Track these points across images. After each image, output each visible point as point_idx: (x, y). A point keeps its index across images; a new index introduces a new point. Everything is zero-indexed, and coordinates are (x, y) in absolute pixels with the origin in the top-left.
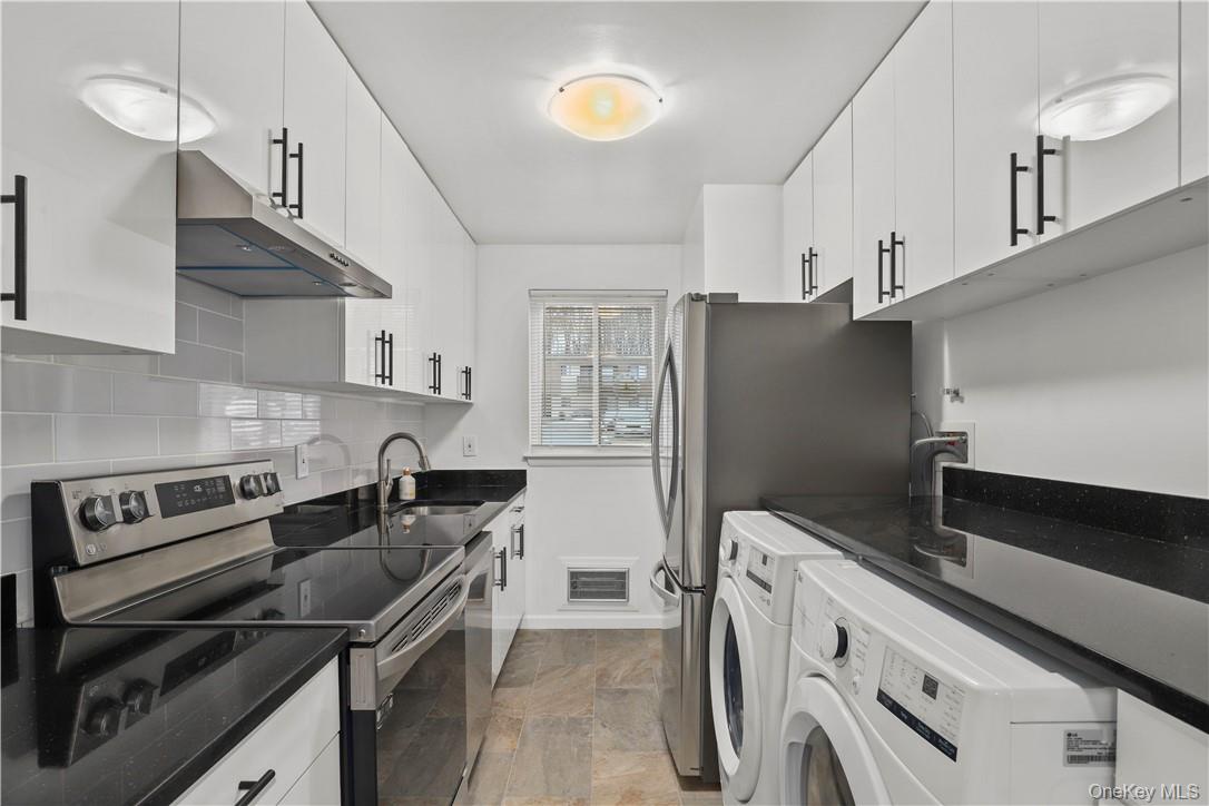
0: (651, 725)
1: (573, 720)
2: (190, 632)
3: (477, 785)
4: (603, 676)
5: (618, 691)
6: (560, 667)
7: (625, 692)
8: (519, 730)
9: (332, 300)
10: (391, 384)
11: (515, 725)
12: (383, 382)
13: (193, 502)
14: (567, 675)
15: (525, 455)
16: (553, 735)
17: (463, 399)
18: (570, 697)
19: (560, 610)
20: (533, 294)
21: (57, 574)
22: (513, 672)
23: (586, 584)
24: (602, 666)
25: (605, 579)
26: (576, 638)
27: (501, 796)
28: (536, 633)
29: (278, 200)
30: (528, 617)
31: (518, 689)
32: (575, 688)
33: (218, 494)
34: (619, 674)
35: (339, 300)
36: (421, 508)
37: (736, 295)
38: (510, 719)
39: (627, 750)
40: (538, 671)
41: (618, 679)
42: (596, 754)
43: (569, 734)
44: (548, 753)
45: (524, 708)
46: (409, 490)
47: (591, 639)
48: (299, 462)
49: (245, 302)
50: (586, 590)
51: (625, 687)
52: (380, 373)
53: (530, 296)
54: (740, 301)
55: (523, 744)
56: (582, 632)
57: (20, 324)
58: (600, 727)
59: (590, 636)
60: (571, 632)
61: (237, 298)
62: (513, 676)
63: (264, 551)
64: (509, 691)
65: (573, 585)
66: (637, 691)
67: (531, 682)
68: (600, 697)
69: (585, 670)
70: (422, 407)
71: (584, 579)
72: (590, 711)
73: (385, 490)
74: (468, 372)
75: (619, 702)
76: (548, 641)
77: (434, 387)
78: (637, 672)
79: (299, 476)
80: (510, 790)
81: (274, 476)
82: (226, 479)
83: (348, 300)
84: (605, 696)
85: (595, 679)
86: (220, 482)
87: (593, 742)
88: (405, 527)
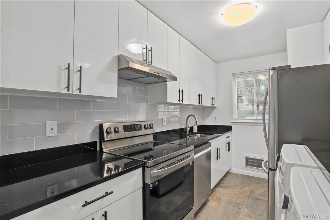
0: (264, 213)
1: (237, 203)
2: (126, 159)
3: (202, 213)
4: (252, 192)
5: (256, 198)
6: (239, 186)
7: (258, 199)
8: (219, 201)
9: (164, 83)
10: (182, 102)
11: (219, 199)
12: (180, 102)
13: (132, 129)
14: (240, 189)
15: (232, 121)
16: (229, 206)
17: (212, 106)
18: (239, 196)
19: (242, 169)
20: (234, 75)
21: (102, 142)
22: (224, 184)
23: (251, 162)
24: (253, 189)
25: (257, 161)
26: (247, 178)
27: (207, 218)
28: (234, 174)
29: (145, 62)
30: (232, 169)
31: (224, 189)
32: (241, 193)
33: (138, 128)
34: (258, 193)
35: (166, 82)
36: (198, 135)
37: (290, 65)
38: (218, 197)
39: (252, 218)
40: (231, 185)
41: (257, 194)
42: (241, 216)
43: (234, 207)
44: (225, 210)
45: (223, 195)
46: (196, 130)
47: (252, 180)
48: (163, 122)
49: (149, 85)
50: (251, 164)
51: (259, 197)
52: (179, 100)
53: (233, 75)
54: (291, 67)
55: (219, 206)
56: (250, 177)
57: (80, 94)
58: (245, 208)
59: (252, 179)
60: (246, 176)
61: (147, 85)
62: (223, 185)
63: (152, 141)
64: (221, 189)
65: (247, 162)
66: (262, 200)
67: (228, 188)
68: (249, 198)
69: (246, 189)
70: (203, 108)
71: (250, 160)
72: (244, 202)
73: (188, 129)
74: (213, 98)
75: (255, 202)
76: (238, 176)
77: (199, 103)
78: (264, 194)
79: (163, 125)
80: (210, 217)
81: (152, 124)
82: (141, 125)
83: (168, 82)
84: (250, 198)
85: (249, 192)
86: (139, 125)
87: (241, 212)
88: (195, 139)
